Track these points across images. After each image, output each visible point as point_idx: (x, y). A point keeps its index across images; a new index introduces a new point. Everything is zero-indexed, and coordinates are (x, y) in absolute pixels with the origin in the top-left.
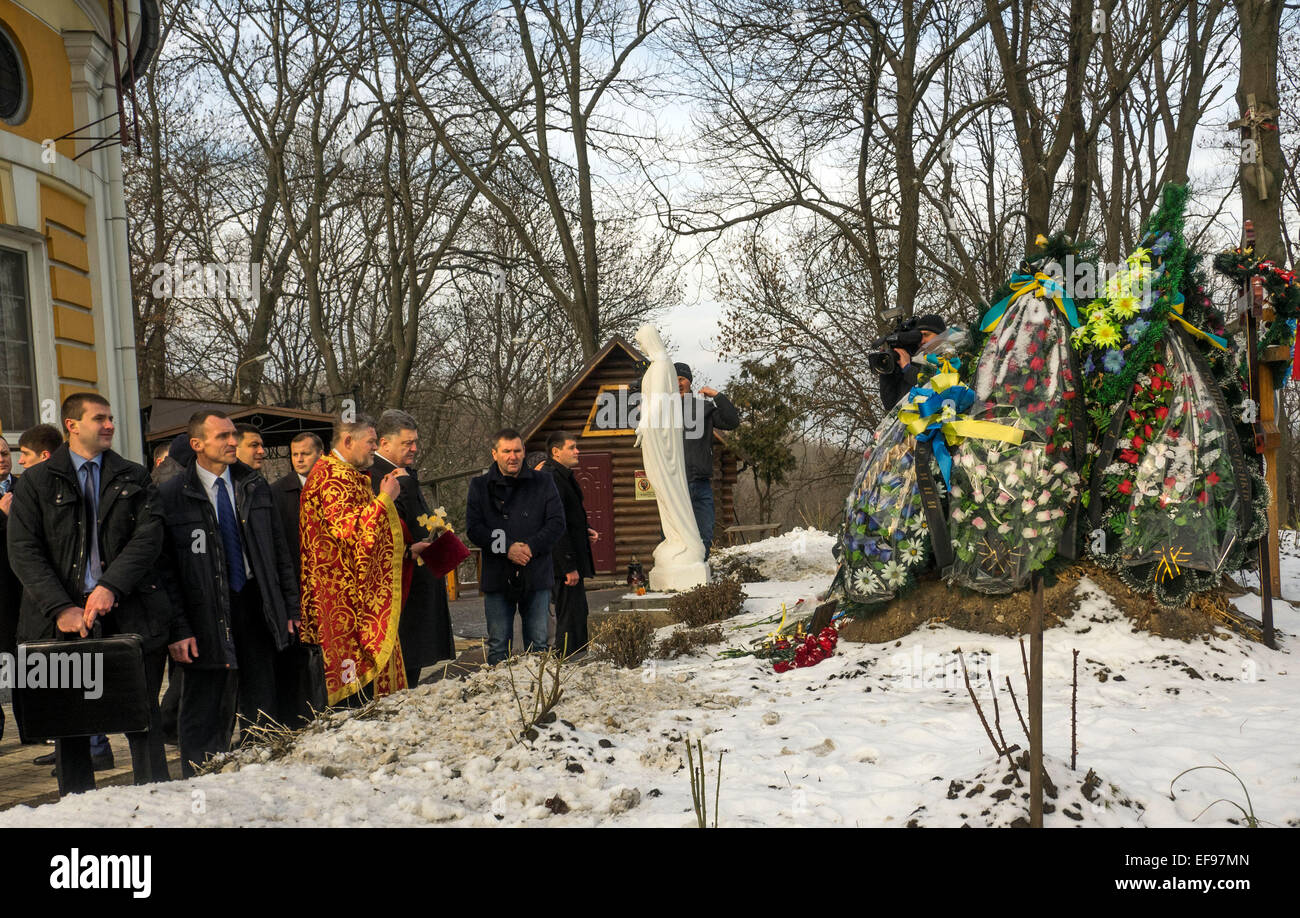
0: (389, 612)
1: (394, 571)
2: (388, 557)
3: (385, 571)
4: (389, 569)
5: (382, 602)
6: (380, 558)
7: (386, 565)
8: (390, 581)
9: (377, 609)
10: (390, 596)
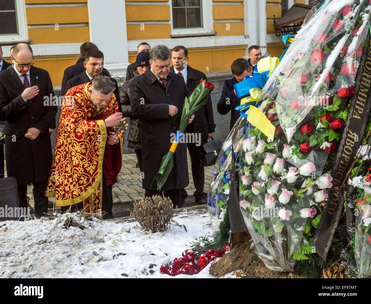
0: (97, 173)
1: (100, 150)
2: (97, 143)
3: (96, 151)
4: (98, 150)
5: (94, 168)
6: (93, 144)
7: (96, 148)
8: (98, 156)
9: (91, 172)
10: (98, 164)
